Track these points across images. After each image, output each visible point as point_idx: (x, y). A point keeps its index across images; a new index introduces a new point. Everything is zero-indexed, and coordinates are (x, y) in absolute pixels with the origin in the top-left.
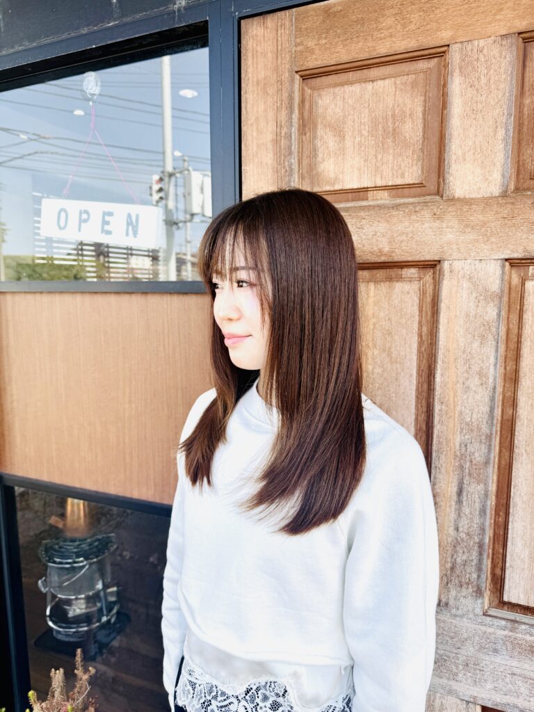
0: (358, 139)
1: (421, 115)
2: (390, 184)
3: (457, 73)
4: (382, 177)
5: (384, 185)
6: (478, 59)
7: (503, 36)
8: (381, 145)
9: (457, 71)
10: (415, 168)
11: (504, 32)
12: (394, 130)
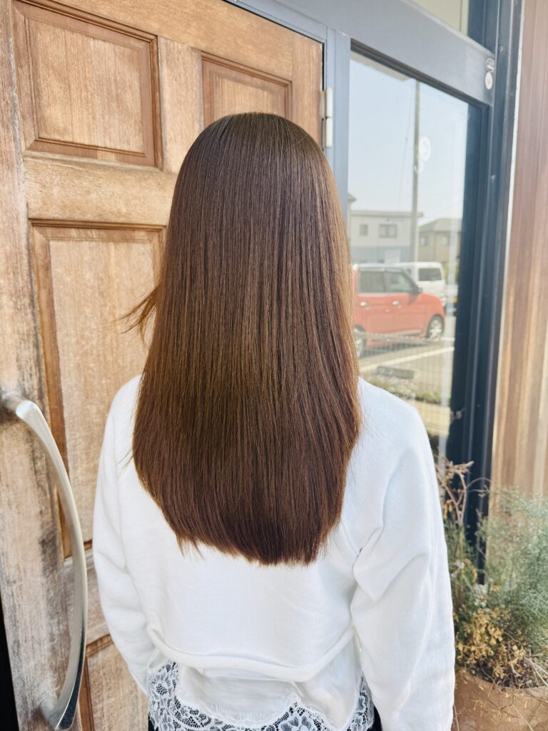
0: (84, 94)
1: (138, 91)
2: (118, 147)
3: (165, 63)
4: (110, 140)
5: (113, 147)
6: (178, 59)
7: (192, 48)
8: (106, 106)
9: (165, 62)
10: (137, 137)
11: (193, 45)
12: (117, 96)
